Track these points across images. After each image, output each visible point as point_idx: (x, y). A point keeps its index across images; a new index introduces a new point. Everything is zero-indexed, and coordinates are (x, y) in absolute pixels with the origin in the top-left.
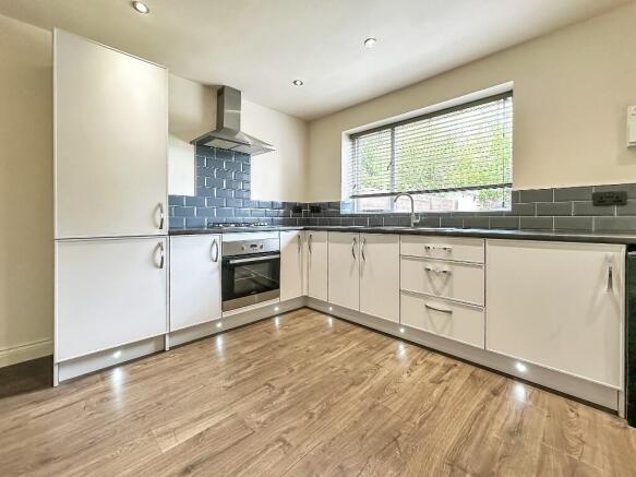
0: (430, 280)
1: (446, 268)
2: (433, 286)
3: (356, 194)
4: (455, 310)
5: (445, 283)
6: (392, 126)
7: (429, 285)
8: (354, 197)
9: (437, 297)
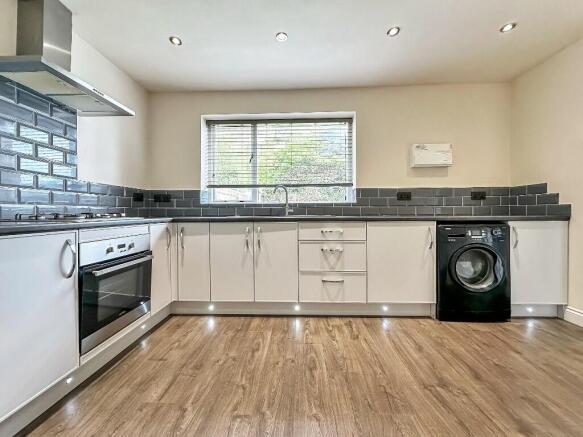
0: (326, 259)
1: (339, 247)
2: (329, 263)
3: (212, 184)
4: (347, 279)
5: (338, 259)
6: (254, 122)
7: (325, 263)
8: (210, 186)
9: (333, 271)
